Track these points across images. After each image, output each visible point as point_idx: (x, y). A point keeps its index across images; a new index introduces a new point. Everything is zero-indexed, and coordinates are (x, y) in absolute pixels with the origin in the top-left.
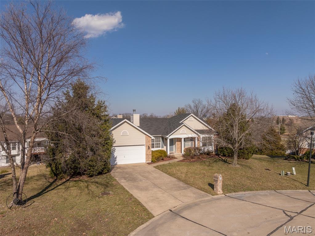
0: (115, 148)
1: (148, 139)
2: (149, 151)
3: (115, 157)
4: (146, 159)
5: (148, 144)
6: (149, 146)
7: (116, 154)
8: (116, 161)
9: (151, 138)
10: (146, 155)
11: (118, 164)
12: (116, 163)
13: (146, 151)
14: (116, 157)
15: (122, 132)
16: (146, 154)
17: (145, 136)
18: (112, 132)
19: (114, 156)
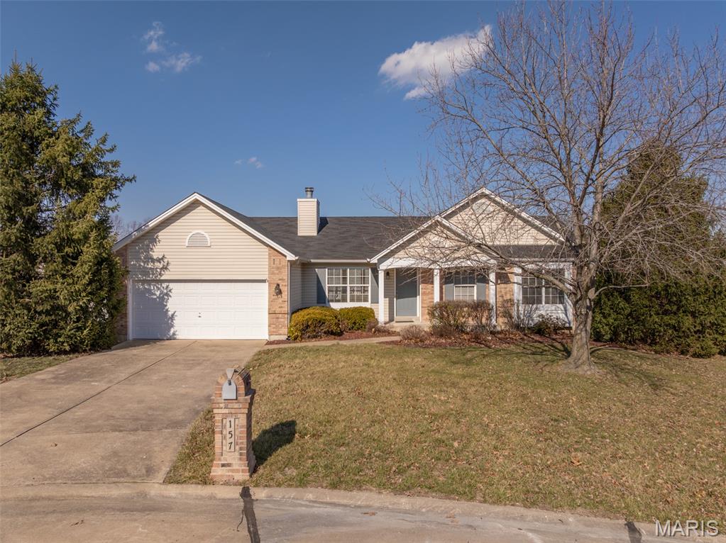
0: (172, 285)
1: (276, 262)
2: (280, 300)
3: (170, 313)
4: (269, 326)
5: (276, 279)
6: (278, 285)
7: (171, 306)
8: (172, 326)
9: (285, 256)
10: (269, 314)
11: (178, 337)
12: (174, 334)
13: (271, 302)
14: (173, 315)
15: (191, 234)
16: (269, 309)
17: (267, 249)
18: (159, 234)
19: (167, 310)
